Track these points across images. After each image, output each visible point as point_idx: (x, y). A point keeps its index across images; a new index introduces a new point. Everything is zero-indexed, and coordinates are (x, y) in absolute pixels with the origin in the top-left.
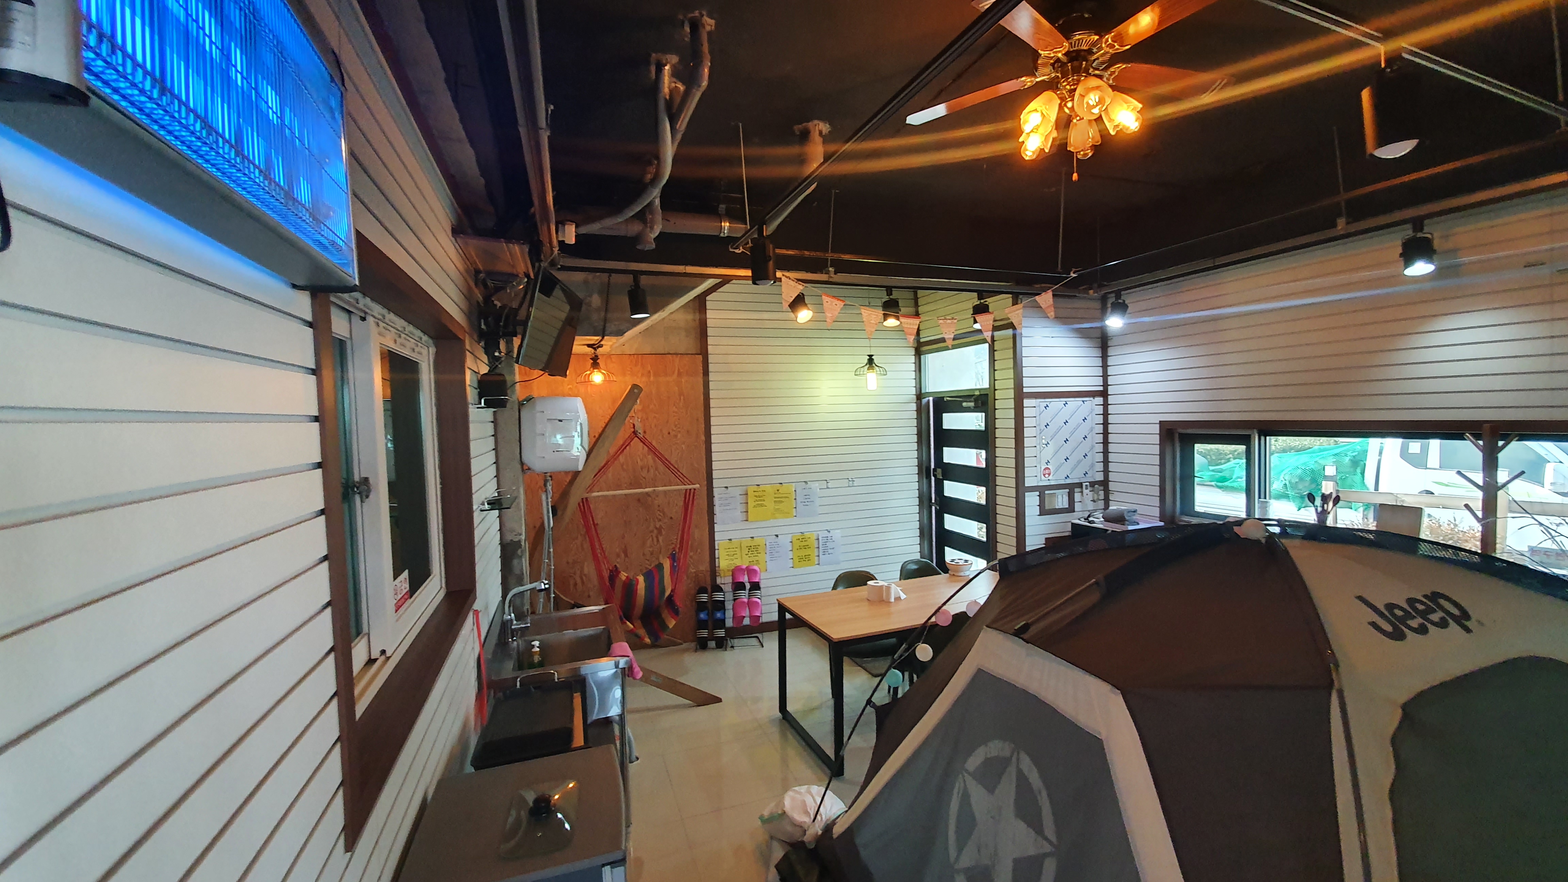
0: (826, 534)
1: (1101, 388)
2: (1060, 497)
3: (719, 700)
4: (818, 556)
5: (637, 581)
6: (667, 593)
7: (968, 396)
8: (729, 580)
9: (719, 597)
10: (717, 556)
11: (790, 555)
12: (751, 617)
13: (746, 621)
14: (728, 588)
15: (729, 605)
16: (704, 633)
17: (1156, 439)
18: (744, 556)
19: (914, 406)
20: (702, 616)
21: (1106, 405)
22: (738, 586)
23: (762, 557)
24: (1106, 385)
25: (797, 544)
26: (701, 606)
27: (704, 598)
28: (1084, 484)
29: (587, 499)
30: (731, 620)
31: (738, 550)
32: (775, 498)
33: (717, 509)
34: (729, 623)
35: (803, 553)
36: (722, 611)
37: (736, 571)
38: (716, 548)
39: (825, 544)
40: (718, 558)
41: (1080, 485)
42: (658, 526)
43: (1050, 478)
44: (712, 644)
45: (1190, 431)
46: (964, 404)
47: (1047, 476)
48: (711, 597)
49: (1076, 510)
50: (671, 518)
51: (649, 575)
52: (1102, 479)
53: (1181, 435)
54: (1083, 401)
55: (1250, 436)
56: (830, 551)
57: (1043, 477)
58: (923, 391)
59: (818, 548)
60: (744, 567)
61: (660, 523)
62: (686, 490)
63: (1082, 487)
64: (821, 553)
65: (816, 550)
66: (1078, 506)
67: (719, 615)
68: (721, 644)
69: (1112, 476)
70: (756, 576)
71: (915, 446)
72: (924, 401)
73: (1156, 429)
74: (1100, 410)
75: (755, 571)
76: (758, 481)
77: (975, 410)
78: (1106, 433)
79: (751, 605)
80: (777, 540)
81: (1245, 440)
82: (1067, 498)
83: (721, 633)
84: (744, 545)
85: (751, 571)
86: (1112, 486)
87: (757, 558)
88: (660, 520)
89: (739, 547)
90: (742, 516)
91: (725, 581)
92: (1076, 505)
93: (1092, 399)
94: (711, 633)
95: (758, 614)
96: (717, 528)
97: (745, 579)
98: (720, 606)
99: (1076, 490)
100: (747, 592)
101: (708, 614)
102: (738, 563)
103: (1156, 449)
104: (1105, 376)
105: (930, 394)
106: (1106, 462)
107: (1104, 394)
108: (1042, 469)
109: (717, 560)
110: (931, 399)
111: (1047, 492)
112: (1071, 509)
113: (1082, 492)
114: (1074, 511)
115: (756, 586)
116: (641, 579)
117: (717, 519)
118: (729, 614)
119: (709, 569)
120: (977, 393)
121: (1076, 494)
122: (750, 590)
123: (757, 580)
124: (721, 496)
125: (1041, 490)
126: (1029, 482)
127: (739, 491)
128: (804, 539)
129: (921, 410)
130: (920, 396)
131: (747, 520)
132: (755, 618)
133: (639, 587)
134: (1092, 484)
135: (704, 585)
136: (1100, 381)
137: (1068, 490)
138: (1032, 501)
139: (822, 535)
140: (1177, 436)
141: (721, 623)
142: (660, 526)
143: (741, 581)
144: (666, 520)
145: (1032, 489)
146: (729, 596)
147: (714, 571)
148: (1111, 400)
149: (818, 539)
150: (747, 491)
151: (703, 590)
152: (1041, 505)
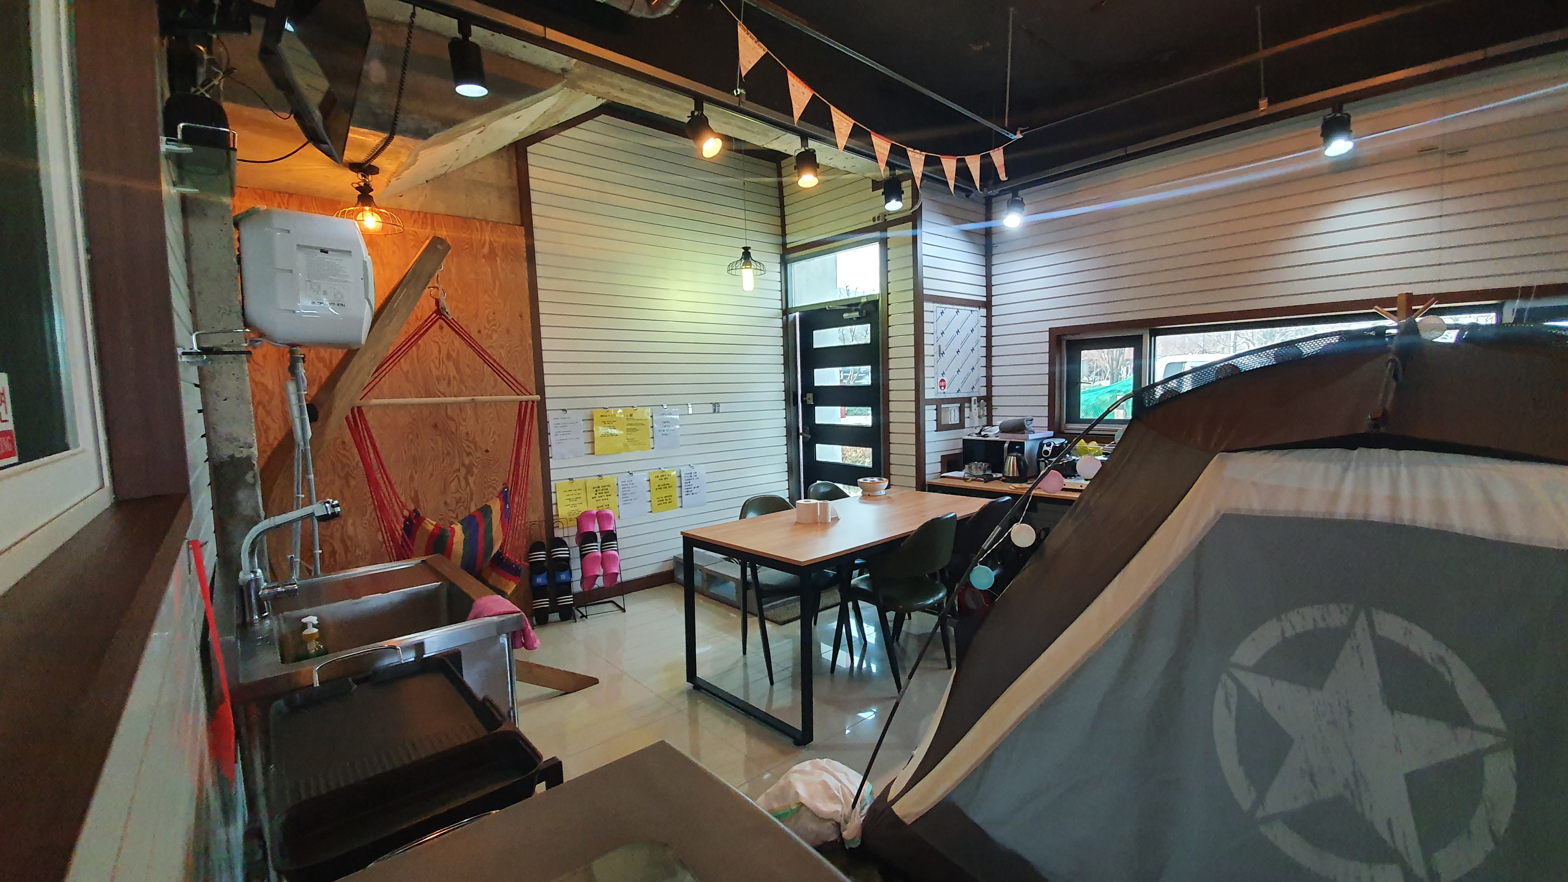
0: (690, 470)
1: (985, 299)
2: (953, 411)
3: (595, 681)
4: (681, 497)
5: (453, 530)
6: (496, 548)
7: (852, 305)
8: (574, 531)
9: (561, 553)
10: (554, 502)
11: (648, 496)
12: (605, 575)
13: (600, 582)
14: (572, 542)
15: (576, 564)
16: (545, 603)
17: (1046, 347)
18: (590, 499)
19: (779, 323)
20: (539, 580)
21: (989, 317)
22: (585, 538)
23: (613, 500)
24: (989, 295)
25: (656, 482)
26: (536, 568)
27: (541, 556)
28: (973, 399)
29: (359, 408)
30: (579, 582)
31: (582, 492)
32: (628, 425)
33: (552, 439)
34: (577, 587)
35: (663, 493)
36: (568, 571)
37: (582, 519)
38: (553, 490)
39: (688, 482)
40: (556, 504)
41: (969, 400)
42: (467, 462)
43: (945, 390)
44: (555, 616)
45: (1077, 337)
46: (846, 315)
47: (943, 388)
48: (549, 555)
49: (966, 426)
50: (487, 451)
51: (469, 523)
52: (985, 394)
53: (1068, 342)
54: (971, 311)
55: (1142, 336)
56: (694, 491)
57: (940, 390)
58: (790, 306)
59: (681, 487)
60: (595, 512)
61: (470, 458)
62: (521, 402)
63: (970, 402)
64: (684, 494)
65: (678, 490)
66: (967, 423)
67: (563, 577)
68: (567, 615)
69: (995, 391)
70: (610, 524)
71: (781, 369)
72: (791, 316)
73: (1046, 337)
74: (983, 322)
75: (609, 517)
76: (605, 402)
77: (859, 321)
78: (989, 347)
79: (605, 561)
80: (631, 478)
81: (1135, 342)
82: (958, 413)
83: (568, 600)
84: (590, 485)
85: (602, 517)
86: (995, 401)
87: (606, 502)
88: (469, 454)
89: (582, 487)
90: (587, 448)
91: (567, 532)
92: (967, 420)
93: (977, 309)
94: (554, 602)
95: (616, 571)
96: (553, 464)
97: (596, 529)
98: (565, 564)
99: (967, 405)
100: (599, 545)
101: (548, 578)
102: (583, 508)
103: (1046, 358)
104: (989, 286)
105: (795, 309)
106: (989, 378)
107: (987, 305)
108: (939, 381)
109: (554, 507)
110: (797, 314)
111: (943, 406)
112: (961, 425)
113: (970, 407)
114: (964, 428)
115: (610, 536)
116: (458, 528)
117: (553, 451)
118: (577, 575)
119: (543, 518)
120: (864, 300)
121: (966, 409)
122: (602, 542)
123: (612, 529)
124: (558, 421)
125: (938, 403)
126: (929, 394)
127: (584, 414)
128: (664, 476)
129: (787, 327)
130: (786, 311)
131: (594, 454)
132: (611, 577)
133: (455, 540)
134: (979, 399)
135: (539, 540)
136: (983, 291)
137: (959, 405)
138: (930, 414)
139: (685, 471)
140: (1064, 343)
141: (566, 587)
142: (471, 462)
143: (591, 530)
144: (479, 455)
145: (931, 402)
146: (575, 553)
147: (550, 520)
148: (994, 311)
149: (680, 476)
150: (592, 415)
151: (536, 546)
152: (938, 420)
